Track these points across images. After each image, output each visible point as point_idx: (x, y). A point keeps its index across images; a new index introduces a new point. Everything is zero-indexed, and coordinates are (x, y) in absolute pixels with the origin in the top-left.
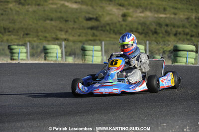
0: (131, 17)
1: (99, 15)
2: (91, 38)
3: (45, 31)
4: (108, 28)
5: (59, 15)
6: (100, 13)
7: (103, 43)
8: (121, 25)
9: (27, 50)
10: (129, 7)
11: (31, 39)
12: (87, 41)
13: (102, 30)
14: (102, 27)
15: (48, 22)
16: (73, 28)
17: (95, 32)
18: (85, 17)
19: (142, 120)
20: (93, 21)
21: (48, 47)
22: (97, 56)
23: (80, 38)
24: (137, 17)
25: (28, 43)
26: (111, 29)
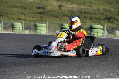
0: (64, 7)
1: (45, 6)
2: (40, 19)
3: (12, 14)
4: (50, 13)
5: (21, 4)
6: (46, 4)
7: (48, 22)
8: (58, 12)
9: (2, 25)
10: (63, 1)
11: (4, 19)
12: (37, 21)
13: (46, 15)
14: (46, 13)
15: (14, 8)
16: (29, 13)
17: (42, 15)
18: (37, 6)
19: (71, 69)
20: (41, 9)
21: (14, 23)
22: (43, 30)
23: (33, 19)
24: (67, 8)
25: (3, 21)
26: (52, 14)
